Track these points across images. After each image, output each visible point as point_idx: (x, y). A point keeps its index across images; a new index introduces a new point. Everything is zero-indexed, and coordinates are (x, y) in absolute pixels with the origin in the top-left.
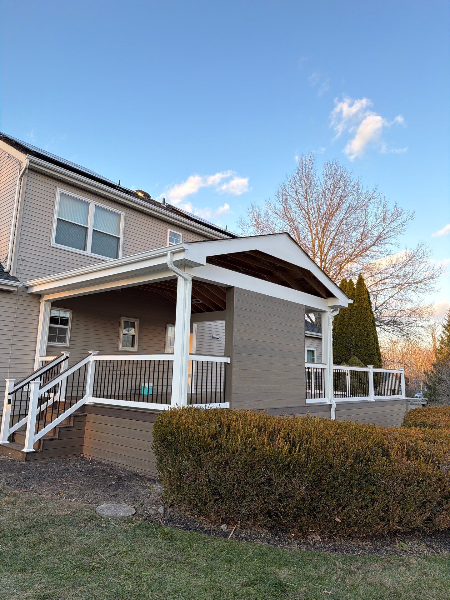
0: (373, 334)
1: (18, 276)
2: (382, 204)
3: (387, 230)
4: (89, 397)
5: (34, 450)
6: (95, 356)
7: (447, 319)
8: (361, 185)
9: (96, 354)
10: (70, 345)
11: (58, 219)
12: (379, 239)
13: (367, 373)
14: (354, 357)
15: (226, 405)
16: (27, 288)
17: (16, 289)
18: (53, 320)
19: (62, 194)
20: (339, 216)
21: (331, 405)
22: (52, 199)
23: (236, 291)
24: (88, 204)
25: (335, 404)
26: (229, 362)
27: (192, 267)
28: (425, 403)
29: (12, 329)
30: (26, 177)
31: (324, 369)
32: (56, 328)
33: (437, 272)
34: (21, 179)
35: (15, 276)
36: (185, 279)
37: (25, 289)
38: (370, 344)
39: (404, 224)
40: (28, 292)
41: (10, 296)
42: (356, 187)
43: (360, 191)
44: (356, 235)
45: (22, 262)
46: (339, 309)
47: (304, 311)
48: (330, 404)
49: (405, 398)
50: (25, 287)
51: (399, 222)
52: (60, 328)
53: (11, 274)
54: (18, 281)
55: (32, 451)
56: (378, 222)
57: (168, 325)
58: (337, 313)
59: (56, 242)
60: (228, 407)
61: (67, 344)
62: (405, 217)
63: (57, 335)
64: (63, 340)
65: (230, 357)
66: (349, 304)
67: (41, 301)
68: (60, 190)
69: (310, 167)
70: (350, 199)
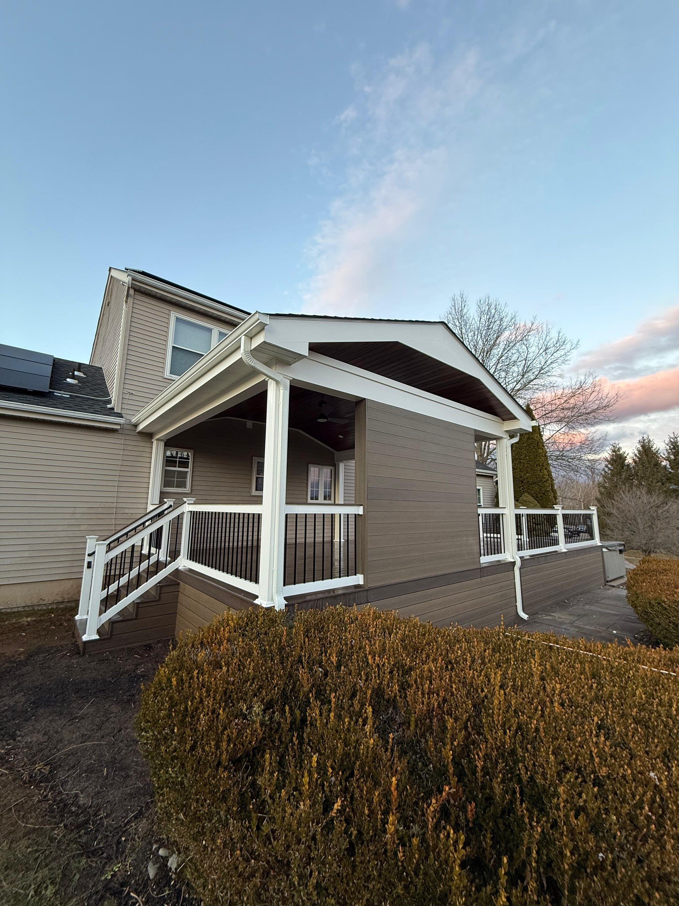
0: (546, 469)
1: (123, 412)
2: (545, 332)
3: (549, 362)
4: (183, 559)
5: (98, 637)
6: (190, 506)
7: (610, 453)
8: (518, 318)
9: (193, 502)
10: (192, 490)
11: (173, 347)
12: (542, 372)
13: (554, 517)
14: (526, 494)
15: (359, 579)
16: (136, 426)
17: (118, 427)
18: (169, 461)
19: (178, 319)
20: (496, 351)
21: (514, 563)
22: (166, 325)
23: (367, 404)
24: (210, 330)
25: (519, 559)
26: (361, 513)
27: (290, 365)
28: (622, 548)
29: (117, 473)
30: (132, 300)
31: (502, 514)
32: (175, 471)
33: (613, 399)
34: (126, 302)
35: (120, 412)
36: (277, 382)
37: (133, 428)
38: (545, 480)
39: (568, 354)
40: (137, 431)
41: (115, 435)
42: (513, 321)
43: (518, 325)
44: (516, 370)
45: (127, 396)
46: (519, 434)
47: (473, 438)
48: (513, 560)
49: (601, 544)
50: (133, 425)
51: (563, 352)
52: (178, 471)
53: (115, 411)
54: (122, 417)
55: (94, 638)
56: (540, 352)
57: (309, 465)
58: (516, 440)
59: (171, 373)
60: (361, 583)
61: (187, 489)
62: (568, 347)
63: (175, 479)
64: (182, 484)
65: (362, 505)
66: (533, 427)
67: (153, 440)
68: (174, 314)
69: (463, 306)
70: (506, 334)
